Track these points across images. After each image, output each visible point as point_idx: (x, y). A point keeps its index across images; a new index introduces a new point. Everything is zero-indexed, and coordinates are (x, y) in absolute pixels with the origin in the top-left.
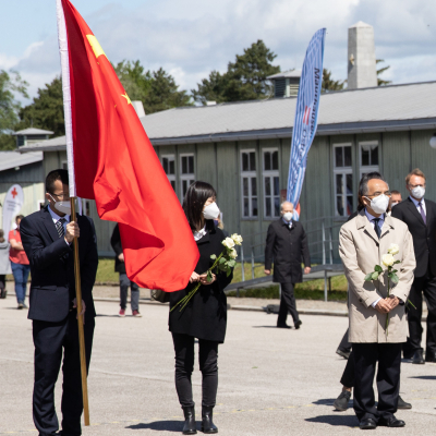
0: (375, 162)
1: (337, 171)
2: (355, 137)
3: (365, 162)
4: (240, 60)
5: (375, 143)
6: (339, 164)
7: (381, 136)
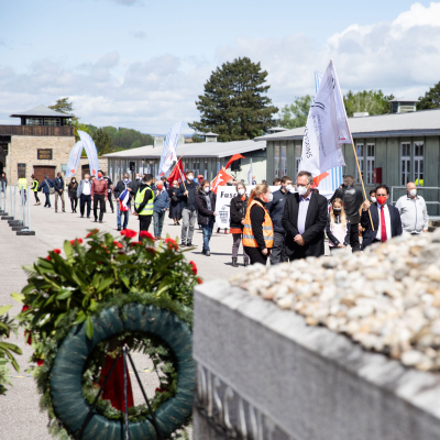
0: (421, 154)
1: (403, 158)
2: (412, 139)
3: (417, 154)
4: (432, 90)
5: (422, 143)
6: (404, 155)
7: (425, 138)
